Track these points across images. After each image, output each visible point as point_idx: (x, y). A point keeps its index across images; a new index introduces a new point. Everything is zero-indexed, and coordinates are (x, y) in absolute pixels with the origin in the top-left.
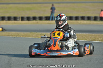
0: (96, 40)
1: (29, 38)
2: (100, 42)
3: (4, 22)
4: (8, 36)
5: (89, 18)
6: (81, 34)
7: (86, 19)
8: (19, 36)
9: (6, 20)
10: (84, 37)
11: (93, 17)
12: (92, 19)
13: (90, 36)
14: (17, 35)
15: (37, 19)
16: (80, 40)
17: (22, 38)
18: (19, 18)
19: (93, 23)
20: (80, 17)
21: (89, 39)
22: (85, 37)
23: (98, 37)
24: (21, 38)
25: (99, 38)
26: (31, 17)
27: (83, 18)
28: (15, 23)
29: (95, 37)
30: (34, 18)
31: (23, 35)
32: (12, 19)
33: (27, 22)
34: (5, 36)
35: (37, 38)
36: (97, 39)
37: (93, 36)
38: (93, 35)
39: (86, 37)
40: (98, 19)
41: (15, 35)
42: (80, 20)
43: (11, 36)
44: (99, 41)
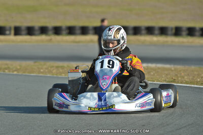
0: (180, 82)
1: (32, 74)
2: (188, 85)
5: (163, 31)
7: (157, 32)
8: (9, 71)
10: (152, 73)
11: (172, 29)
12: (170, 32)
13: (166, 72)
15: (50, 32)
17: (16, 75)
19: (172, 42)
20: (143, 28)
21: (163, 79)
22: (154, 75)
23: (183, 74)
25: (186, 77)
26: (37, 28)
27: (150, 30)
29: (176, 75)
30: (43, 30)
31: (19, 67)
33: (28, 38)
35: (48, 75)
36: (180, 78)
37: (172, 71)
38: (173, 69)
39: (156, 75)
40: (184, 33)
42: (144, 34)
44: (186, 83)
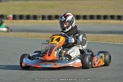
3: (23, 21)
4: (27, 38)
6: (110, 35)
9: (24, 19)
14: (38, 37)
16: (109, 43)
18: (40, 17)
24: (41, 40)
28: (34, 23)
32: (31, 18)
34: (24, 38)
41: (35, 37)
43: (30, 38)
